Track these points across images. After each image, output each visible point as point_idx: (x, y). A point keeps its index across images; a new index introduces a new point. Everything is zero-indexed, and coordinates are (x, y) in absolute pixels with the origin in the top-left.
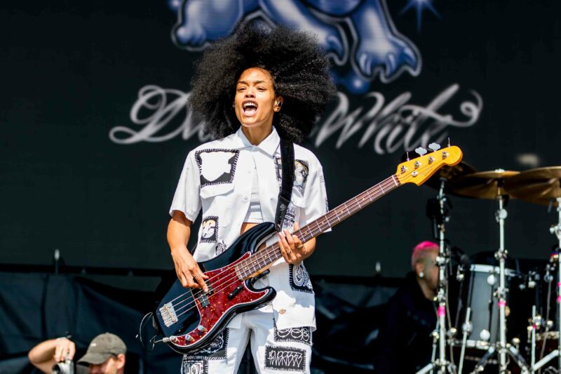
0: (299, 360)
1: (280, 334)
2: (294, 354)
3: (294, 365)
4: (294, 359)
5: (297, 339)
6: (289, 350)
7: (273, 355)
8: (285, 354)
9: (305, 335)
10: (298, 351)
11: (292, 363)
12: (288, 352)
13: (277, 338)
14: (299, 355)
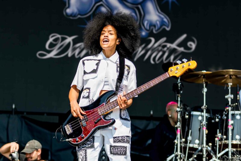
0: (124, 151)
1: (116, 140)
2: (122, 149)
3: (122, 153)
4: (122, 151)
5: (123, 142)
6: (119, 147)
7: (113, 149)
8: (118, 149)
9: (127, 139)
10: (124, 147)
11: (121, 152)
12: (119, 148)
13: (114, 142)
14: (124, 149)
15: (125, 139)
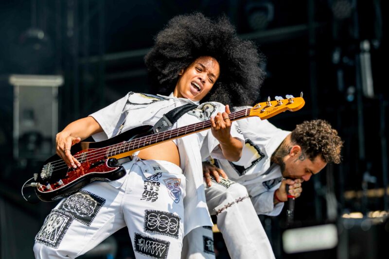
6: (154, 241)
13: (146, 229)
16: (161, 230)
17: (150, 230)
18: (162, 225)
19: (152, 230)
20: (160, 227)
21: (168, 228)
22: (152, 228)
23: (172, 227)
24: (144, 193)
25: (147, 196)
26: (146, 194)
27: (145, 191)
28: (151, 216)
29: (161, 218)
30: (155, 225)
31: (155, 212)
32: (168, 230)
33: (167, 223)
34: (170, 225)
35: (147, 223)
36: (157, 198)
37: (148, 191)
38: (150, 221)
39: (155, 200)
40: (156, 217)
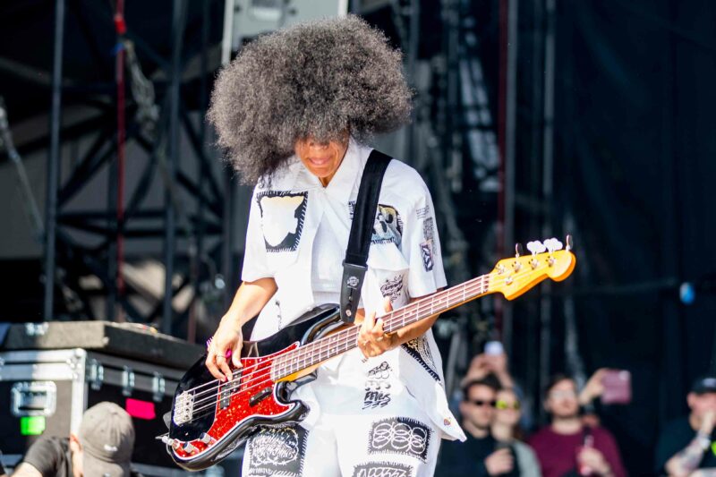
2: (392, 472)
8: (378, 472)
10: (400, 467)
12: (384, 469)
13: (372, 450)
14: (401, 473)
15: (406, 443)
16: (398, 448)
17: (376, 450)
18: (399, 439)
19: (381, 450)
20: (395, 443)
21: (409, 444)
22: (380, 447)
23: (416, 442)
24: (367, 396)
25: (373, 400)
26: (371, 399)
27: (368, 394)
28: (380, 428)
29: (396, 429)
30: (387, 440)
31: (386, 421)
32: (410, 447)
33: (407, 436)
34: (413, 440)
35: (372, 440)
36: (389, 400)
37: (373, 393)
38: (377, 436)
39: (386, 403)
40: (388, 428)
